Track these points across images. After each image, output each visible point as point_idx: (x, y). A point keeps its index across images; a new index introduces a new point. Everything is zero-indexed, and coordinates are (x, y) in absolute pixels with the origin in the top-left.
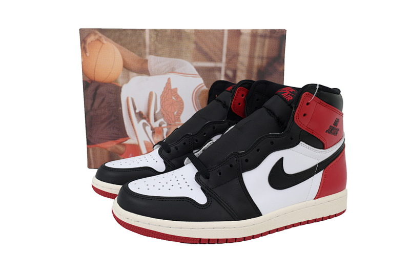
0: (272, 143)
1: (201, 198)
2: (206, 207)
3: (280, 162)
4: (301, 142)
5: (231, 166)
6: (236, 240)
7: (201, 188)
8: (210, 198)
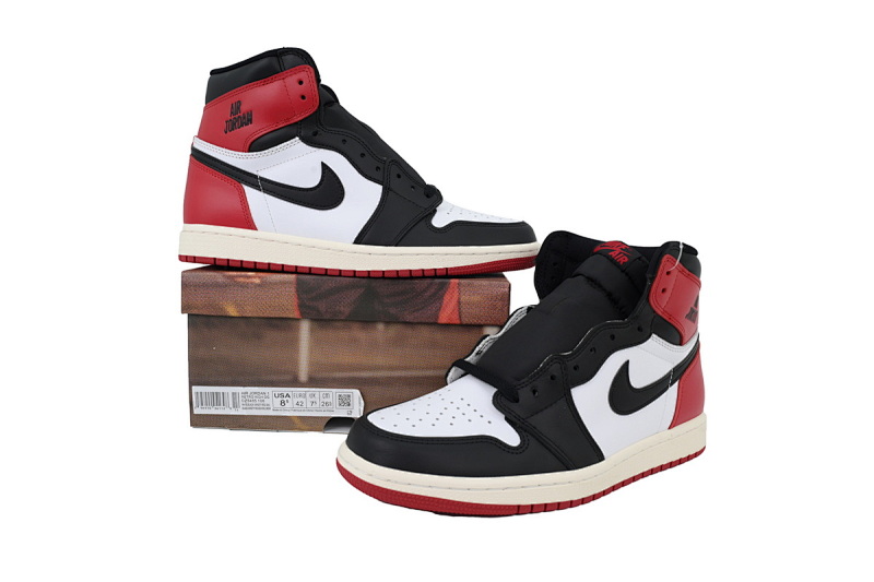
0: (613, 337)
1: (511, 437)
2: (521, 450)
3: (625, 370)
4: (654, 335)
5: (553, 378)
6: (572, 504)
7: (506, 419)
8: (524, 434)
